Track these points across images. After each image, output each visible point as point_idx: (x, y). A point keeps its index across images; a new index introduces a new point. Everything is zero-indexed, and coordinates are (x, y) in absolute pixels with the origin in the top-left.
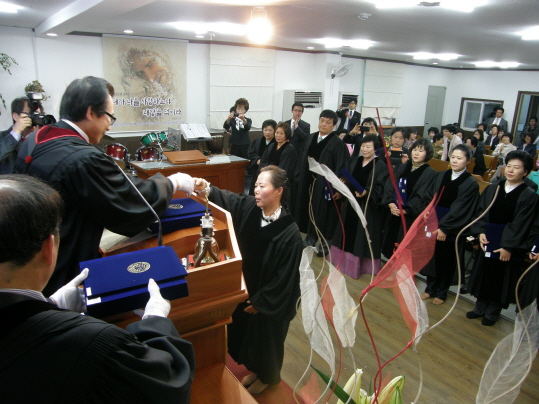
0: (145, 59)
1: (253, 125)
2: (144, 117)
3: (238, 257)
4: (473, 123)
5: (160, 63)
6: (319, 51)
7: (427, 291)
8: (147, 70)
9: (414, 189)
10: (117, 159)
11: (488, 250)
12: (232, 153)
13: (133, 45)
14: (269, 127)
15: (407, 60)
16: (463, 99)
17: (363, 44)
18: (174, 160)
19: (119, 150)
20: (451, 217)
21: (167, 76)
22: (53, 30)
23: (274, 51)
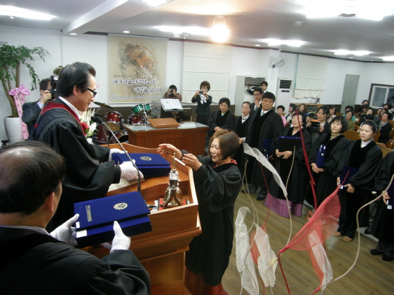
0: (137, 51)
1: (213, 101)
2: (135, 93)
3: (196, 202)
4: (380, 103)
5: (148, 55)
6: (264, 48)
7: (339, 230)
8: (138, 60)
9: (331, 153)
10: (115, 122)
11: (389, 204)
12: (198, 121)
13: (129, 42)
14: (224, 104)
15: (330, 55)
16: (373, 85)
17: (296, 43)
18: (155, 125)
19: (116, 116)
20: (359, 175)
21: (153, 64)
22: (75, 31)
23: (231, 47)
